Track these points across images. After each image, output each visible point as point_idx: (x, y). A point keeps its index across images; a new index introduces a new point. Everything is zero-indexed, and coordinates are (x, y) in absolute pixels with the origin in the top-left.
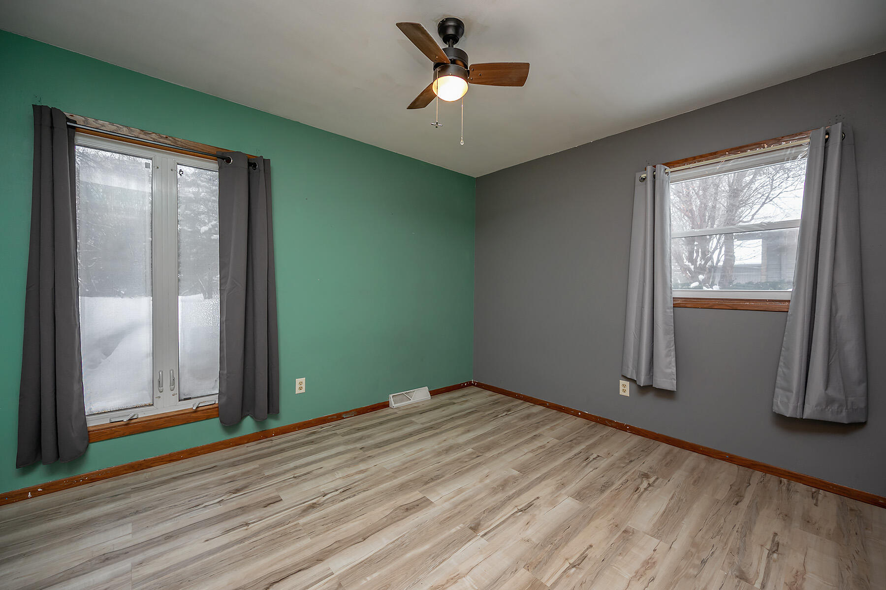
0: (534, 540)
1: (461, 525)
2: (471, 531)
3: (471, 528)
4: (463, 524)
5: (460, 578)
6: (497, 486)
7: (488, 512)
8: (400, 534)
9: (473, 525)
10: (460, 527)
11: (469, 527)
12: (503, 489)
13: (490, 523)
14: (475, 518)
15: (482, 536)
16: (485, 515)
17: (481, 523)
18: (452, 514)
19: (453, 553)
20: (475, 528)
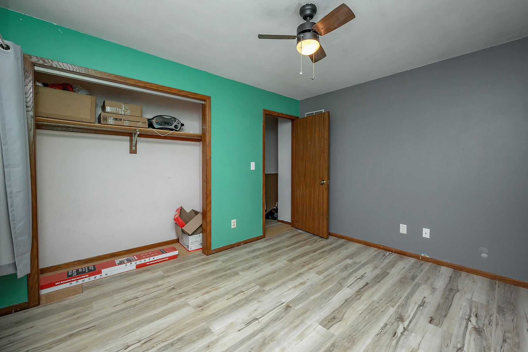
0: (256, 302)
1: (296, 309)
2: (290, 305)
3: (290, 307)
4: (295, 310)
5: (294, 287)
6: (269, 343)
7: (279, 318)
8: (329, 303)
9: (289, 309)
10: (297, 308)
11: (291, 308)
12: (265, 339)
13: (279, 310)
14: (288, 313)
15: (284, 303)
16: (282, 315)
17: (284, 310)
18: (303, 316)
19: (298, 295)
20: (288, 307)
